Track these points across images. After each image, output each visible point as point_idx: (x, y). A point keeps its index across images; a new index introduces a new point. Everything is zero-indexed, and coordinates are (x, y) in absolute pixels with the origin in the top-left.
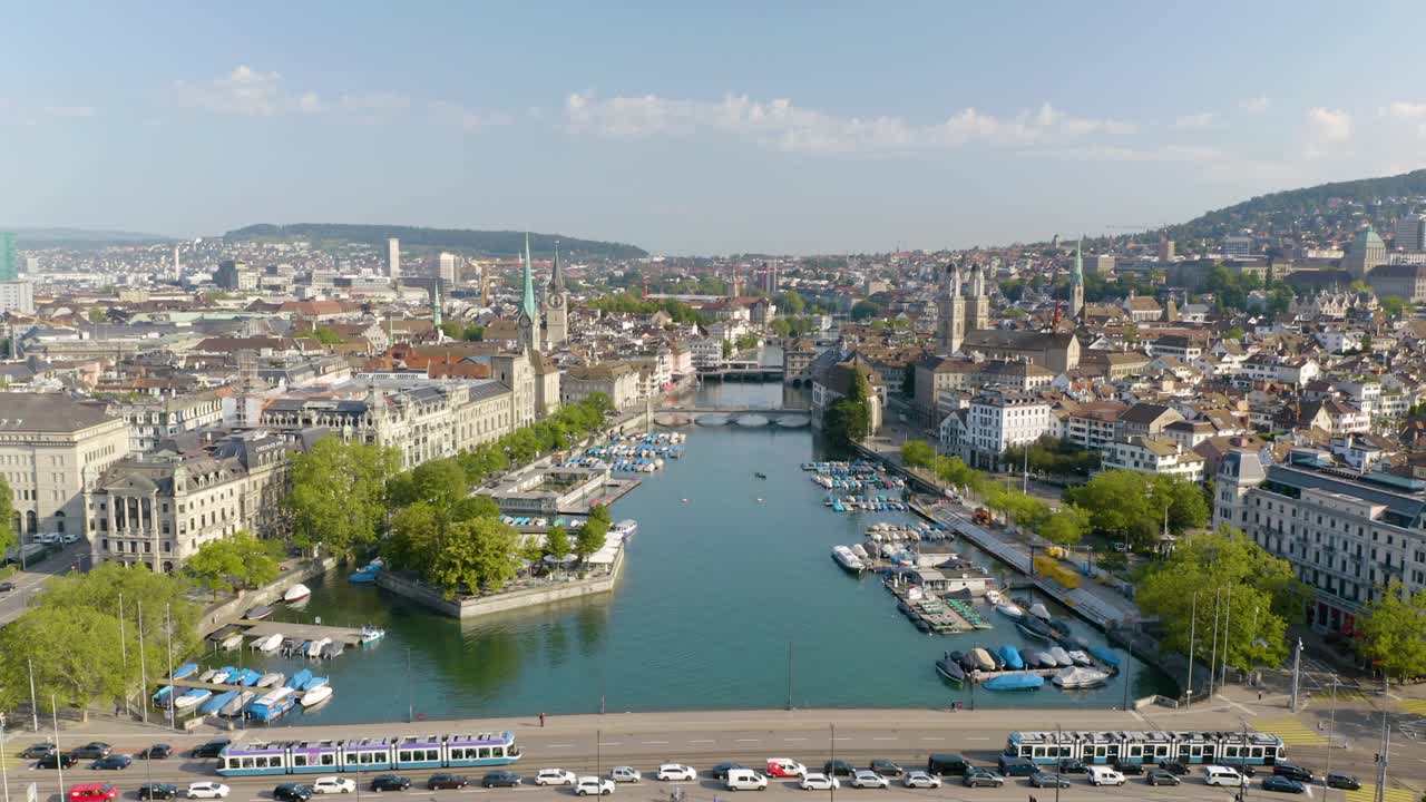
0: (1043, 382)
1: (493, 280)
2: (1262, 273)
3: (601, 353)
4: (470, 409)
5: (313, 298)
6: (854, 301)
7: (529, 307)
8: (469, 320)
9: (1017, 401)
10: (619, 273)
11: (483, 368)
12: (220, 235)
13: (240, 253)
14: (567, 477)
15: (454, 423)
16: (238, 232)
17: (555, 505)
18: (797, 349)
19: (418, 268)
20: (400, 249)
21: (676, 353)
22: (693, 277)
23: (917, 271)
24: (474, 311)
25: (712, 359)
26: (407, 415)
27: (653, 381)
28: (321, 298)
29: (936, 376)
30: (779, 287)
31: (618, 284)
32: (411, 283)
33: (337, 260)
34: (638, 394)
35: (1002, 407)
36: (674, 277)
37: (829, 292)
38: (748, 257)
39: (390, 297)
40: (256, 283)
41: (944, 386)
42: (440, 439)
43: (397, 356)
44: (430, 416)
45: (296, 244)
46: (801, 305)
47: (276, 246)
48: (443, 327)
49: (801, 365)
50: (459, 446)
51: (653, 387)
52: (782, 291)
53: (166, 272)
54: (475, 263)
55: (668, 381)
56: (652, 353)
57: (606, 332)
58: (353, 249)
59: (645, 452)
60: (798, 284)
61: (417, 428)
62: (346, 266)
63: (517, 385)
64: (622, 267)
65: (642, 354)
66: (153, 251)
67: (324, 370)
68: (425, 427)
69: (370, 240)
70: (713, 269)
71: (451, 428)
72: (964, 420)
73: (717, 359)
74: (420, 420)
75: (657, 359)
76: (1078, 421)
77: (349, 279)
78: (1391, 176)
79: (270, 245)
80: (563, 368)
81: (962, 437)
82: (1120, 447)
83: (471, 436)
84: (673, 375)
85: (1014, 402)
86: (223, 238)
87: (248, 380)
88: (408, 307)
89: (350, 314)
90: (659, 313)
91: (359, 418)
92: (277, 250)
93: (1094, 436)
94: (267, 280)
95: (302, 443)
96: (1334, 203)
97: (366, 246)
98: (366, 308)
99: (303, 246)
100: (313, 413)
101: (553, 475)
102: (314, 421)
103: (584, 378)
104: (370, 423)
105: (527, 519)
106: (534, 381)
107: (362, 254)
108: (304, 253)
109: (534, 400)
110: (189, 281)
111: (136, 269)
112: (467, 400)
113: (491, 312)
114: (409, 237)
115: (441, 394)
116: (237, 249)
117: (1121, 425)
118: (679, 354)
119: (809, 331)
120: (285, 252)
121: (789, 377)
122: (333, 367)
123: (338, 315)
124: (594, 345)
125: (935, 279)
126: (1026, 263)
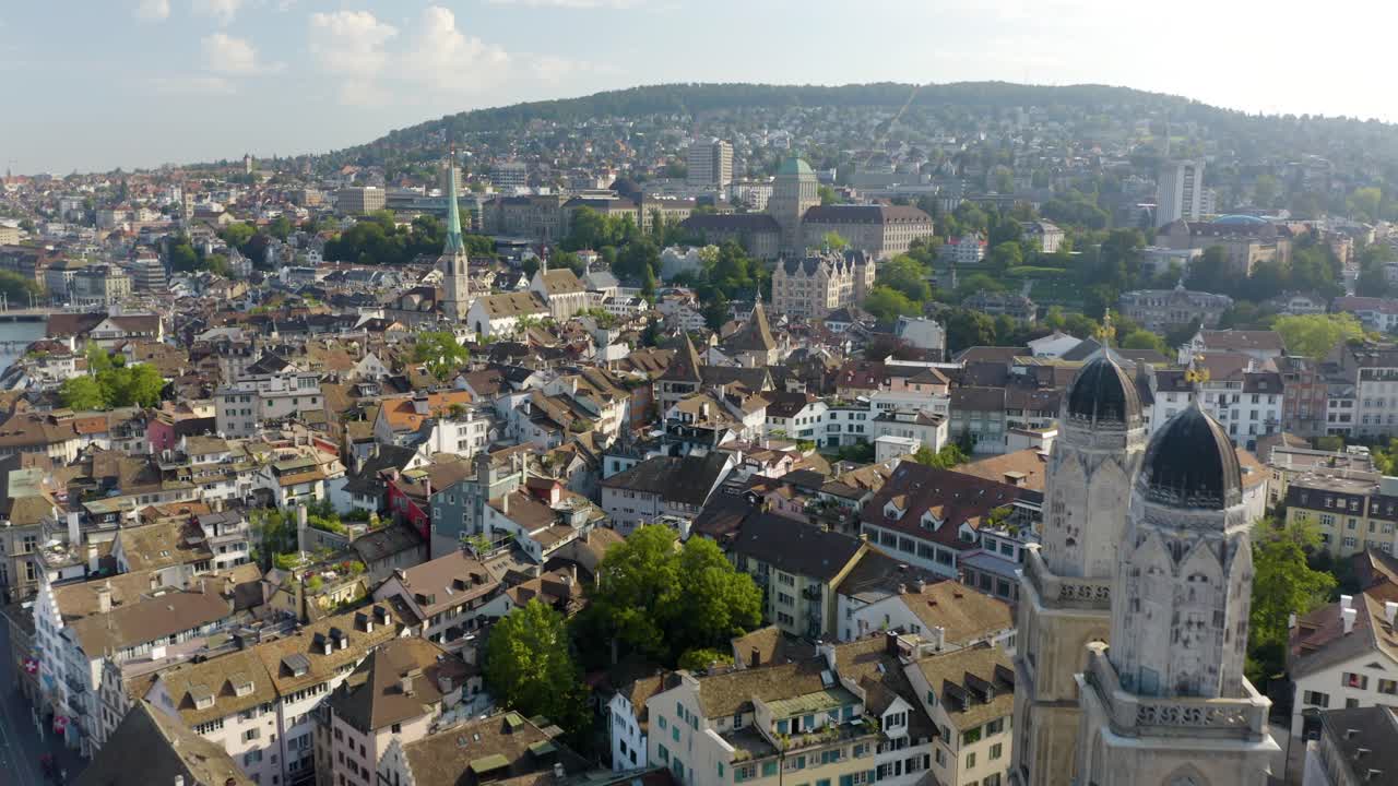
125: (91, 220)
126: (228, 195)
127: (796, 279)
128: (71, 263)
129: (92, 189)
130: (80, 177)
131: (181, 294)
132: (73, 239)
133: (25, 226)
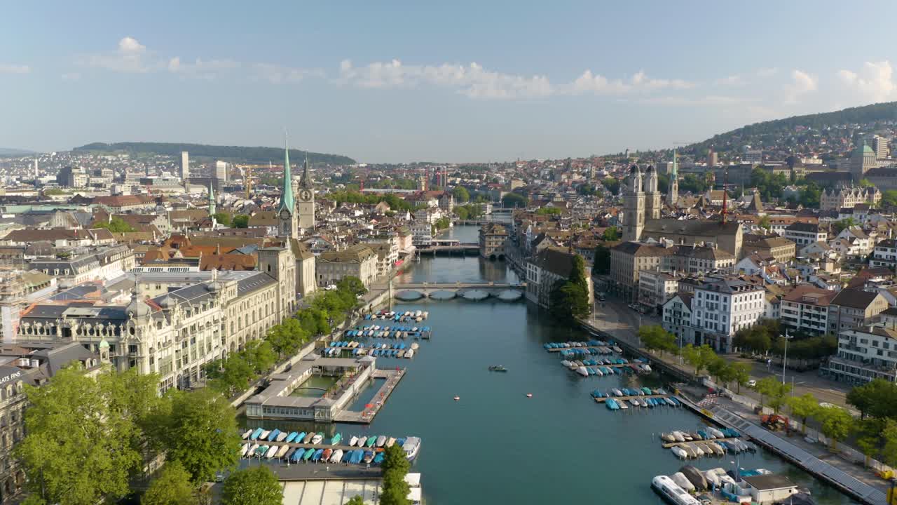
0: (727, 264)
1: (253, 179)
2: (787, 174)
3: (343, 237)
4: (239, 303)
5: (121, 193)
6: (503, 194)
7: (289, 203)
8: (237, 209)
9: (742, 288)
10: (338, 174)
11: (250, 258)
12: (68, 150)
13: (81, 162)
14: (334, 369)
15: (223, 319)
16: (81, 148)
17: (329, 413)
18: (493, 232)
19: (202, 171)
20: (189, 159)
21: (402, 236)
22: (389, 177)
23: (539, 173)
24: (241, 202)
25: (426, 239)
26: (174, 319)
27: (388, 260)
28: (127, 193)
29: (636, 259)
30: (448, 184)
31: (339, 181)
32: (194, 181)
33: (147, 166)
34: (377, 271)
35: (731, 294)
36: (377, 177)
37: (485, 188)
38: (422, 164)
39: (180, 191)
40: (86, 182)
41: (642, 268)
42: (209, 339)
43: (174, 246)
44: (199, 316)
45: (119, 156)
46: (467, 196)
47: (106, 157)
48: (216, 216)
49: (496, 244)
50: (228, 342)
51: (388, 264)
52: (451, 186)
53: (29, 175)
54: (240, 167)
55: (396, 258)
56: (384, 236)
57: (344, 219)
58: (158, 159)
59: (399, 334)
60: (460, 182)
61: (185, 330)
62: (152, 170)
63: (282, 275)
64: (339, 170)
65: (376, 237)
66: (23, 161)
67: (109, 259)
68: (193, 328)
69: (169, 153)
70: (402, 172)
71: (220, 324)
72: (689, 306)
73: (428, 239)
74: (187, 323)
75: (389, 241)
76: (790, 305)
77: (152, 179)
78: (832, 111)
79: (102, 157)
80: (316, 251)
81: (686, 319)
82: (860, 336)
83: (240, 329)
84: (399, 253)
85: (739, 289)
86: (71, 152)
87: (5, 288)
88: (191, 199)
89: (146, 206)
90: (381, 204)
91: (121, 327)
92: (107, 160)
93: (807, 318)
94: (95, 180)
95: (49, 367)
96: (800, 129)
97: (167, 157)
98: (159, 201)
99: (124, 157)
100: (73, 321)
101: (320, 367)
102: (74, 330)
103: (335, 260)
104: (132, 331)
105: (302, 435)
106: (294, 268)
107: (163, 163)
108: (125, 162)
109: (295, 283)
110: (40, 181)
111: (12, 173)
112: (236, 296)
113: (253, 203)
114: (195, 151)
115: (210, 292)
116: (79, 159)
117: (833, 309)
118: (405, 236)
119: (479, 214)
120: (112, 161)
121: (487, 253)
122: (118, 256)
123: (135, 207)
124: (337, 230)
125: (552, 178)
126: (612, 168)
127: (831, 198)
128: (542, 192)
129: (555, 167)
130: (551, 161)
131: (581, 203)
132: (544, 185)
133: (525, 181)
